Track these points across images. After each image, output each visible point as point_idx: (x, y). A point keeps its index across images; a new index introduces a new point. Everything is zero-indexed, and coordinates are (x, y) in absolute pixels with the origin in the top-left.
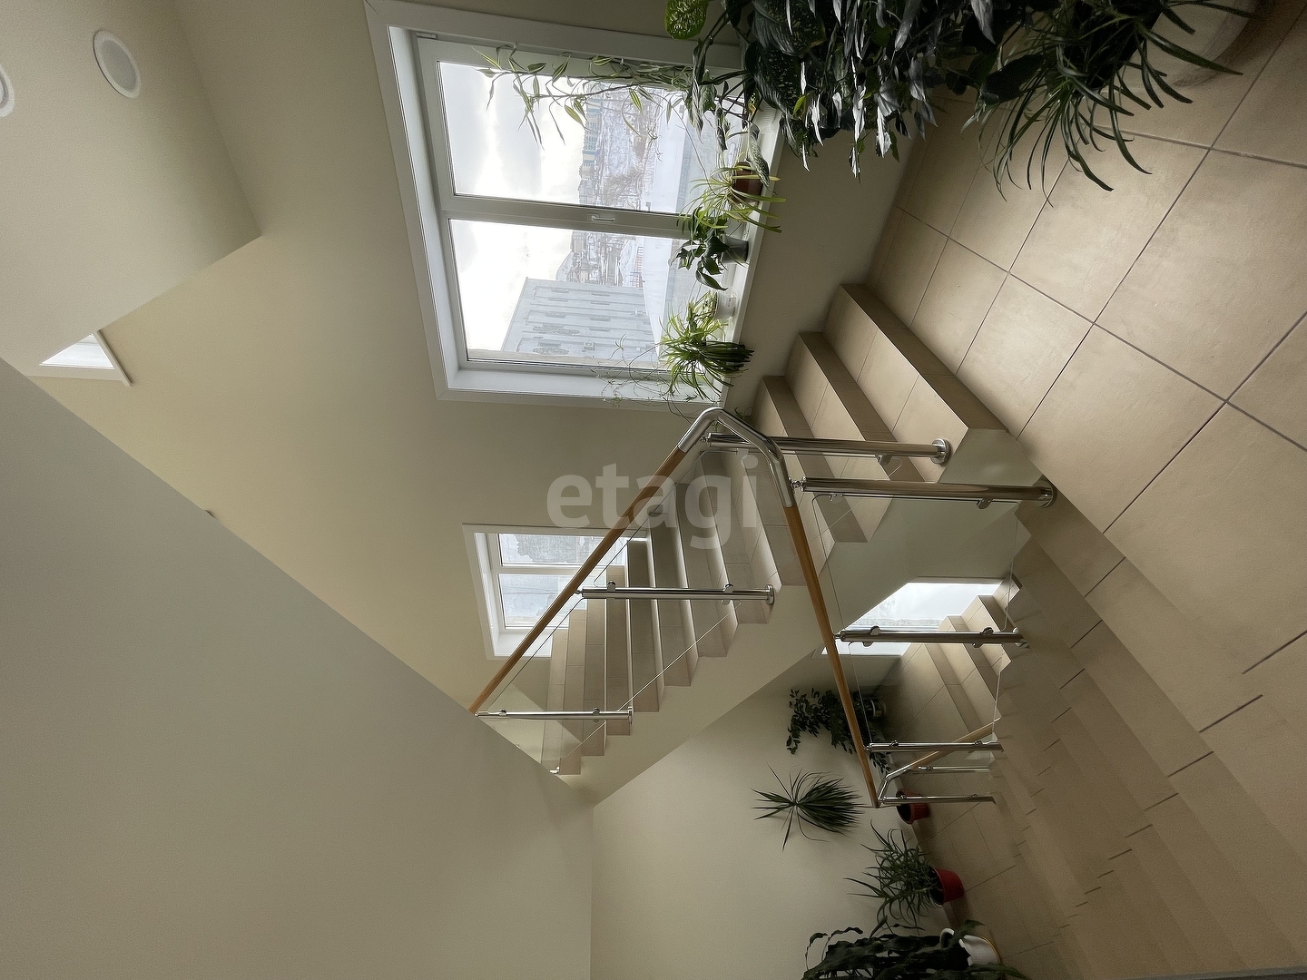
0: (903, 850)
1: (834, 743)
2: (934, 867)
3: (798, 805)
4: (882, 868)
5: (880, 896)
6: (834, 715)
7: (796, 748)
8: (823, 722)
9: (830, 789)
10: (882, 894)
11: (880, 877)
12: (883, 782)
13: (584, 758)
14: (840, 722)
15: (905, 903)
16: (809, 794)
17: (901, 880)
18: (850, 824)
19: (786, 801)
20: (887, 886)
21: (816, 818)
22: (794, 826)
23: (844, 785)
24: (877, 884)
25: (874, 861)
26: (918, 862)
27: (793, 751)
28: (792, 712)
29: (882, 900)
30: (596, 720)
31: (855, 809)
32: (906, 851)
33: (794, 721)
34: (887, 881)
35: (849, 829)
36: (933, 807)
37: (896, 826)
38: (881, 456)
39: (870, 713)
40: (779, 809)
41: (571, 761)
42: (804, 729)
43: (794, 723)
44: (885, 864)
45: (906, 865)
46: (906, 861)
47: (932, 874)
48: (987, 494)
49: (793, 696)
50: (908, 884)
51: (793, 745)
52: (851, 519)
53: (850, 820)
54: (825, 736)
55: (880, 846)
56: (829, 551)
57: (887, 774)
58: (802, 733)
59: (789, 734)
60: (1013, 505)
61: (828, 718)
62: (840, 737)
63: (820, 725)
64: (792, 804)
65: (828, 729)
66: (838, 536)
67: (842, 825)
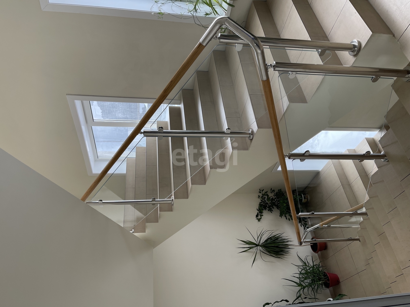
0: (312, 265)
1: (281, 215)
2: (326, 272)
3: (260, 246)
4: (301, 273)
5: (299, 286)
6: (281, 201)
7: (261, 218)
8: (275, 205)
9: (277, 238)
10: (299, 285)
11: (300, 277)
12: (304, 233)
13: (147, 224)
14: (285, 205)
15: (310, 289)
16: (266, 241)
17: (309, 278)
18: (286, 254)
19: (254, 244)
20: (303, 281)
21: (269, 252)
22: (258, 256)
23: (285, 236)
24: (297, 281)
25: (297, 270)
26: (319, 270)
27: (259, 220)
28: (259, 201)
29: (299, 288)
30: (154, 204)
31: (289, 247)
32: (314, 266)
33: (260, 205)
34: (302, 279)
35: (286, 256)
36: (329, 244)
37: (309, 254)
38: (320, 50)
39: (301, 200)
40: (251, 248)
41: (140, 226)
42: (265, 209)
43: (260, 206)
44: (302, 272)
45: (313, 272)
46: (313, 270)
47: (325, 275)
48: (378, 73)
49: (260, 192)
50: (313, 280)
51: (259, 217)
52: (299, 89)
53: (287, 252)
54: (276, 212)
55: (300, 264)
56: (285, 108)
57: (307, 229)
58: (264, 211)
59: (257, 212)
60: (390, 80)
61: (278, 203)
62: (285, 212)
63: (274, 207)
64: (257, 245)
65: (278, 209)
66: (291, 100)
67: (283, 255)
